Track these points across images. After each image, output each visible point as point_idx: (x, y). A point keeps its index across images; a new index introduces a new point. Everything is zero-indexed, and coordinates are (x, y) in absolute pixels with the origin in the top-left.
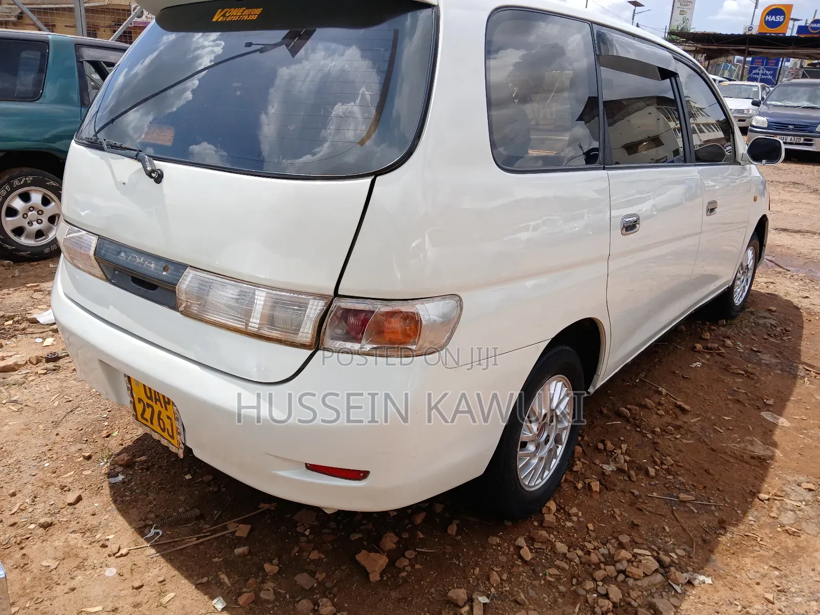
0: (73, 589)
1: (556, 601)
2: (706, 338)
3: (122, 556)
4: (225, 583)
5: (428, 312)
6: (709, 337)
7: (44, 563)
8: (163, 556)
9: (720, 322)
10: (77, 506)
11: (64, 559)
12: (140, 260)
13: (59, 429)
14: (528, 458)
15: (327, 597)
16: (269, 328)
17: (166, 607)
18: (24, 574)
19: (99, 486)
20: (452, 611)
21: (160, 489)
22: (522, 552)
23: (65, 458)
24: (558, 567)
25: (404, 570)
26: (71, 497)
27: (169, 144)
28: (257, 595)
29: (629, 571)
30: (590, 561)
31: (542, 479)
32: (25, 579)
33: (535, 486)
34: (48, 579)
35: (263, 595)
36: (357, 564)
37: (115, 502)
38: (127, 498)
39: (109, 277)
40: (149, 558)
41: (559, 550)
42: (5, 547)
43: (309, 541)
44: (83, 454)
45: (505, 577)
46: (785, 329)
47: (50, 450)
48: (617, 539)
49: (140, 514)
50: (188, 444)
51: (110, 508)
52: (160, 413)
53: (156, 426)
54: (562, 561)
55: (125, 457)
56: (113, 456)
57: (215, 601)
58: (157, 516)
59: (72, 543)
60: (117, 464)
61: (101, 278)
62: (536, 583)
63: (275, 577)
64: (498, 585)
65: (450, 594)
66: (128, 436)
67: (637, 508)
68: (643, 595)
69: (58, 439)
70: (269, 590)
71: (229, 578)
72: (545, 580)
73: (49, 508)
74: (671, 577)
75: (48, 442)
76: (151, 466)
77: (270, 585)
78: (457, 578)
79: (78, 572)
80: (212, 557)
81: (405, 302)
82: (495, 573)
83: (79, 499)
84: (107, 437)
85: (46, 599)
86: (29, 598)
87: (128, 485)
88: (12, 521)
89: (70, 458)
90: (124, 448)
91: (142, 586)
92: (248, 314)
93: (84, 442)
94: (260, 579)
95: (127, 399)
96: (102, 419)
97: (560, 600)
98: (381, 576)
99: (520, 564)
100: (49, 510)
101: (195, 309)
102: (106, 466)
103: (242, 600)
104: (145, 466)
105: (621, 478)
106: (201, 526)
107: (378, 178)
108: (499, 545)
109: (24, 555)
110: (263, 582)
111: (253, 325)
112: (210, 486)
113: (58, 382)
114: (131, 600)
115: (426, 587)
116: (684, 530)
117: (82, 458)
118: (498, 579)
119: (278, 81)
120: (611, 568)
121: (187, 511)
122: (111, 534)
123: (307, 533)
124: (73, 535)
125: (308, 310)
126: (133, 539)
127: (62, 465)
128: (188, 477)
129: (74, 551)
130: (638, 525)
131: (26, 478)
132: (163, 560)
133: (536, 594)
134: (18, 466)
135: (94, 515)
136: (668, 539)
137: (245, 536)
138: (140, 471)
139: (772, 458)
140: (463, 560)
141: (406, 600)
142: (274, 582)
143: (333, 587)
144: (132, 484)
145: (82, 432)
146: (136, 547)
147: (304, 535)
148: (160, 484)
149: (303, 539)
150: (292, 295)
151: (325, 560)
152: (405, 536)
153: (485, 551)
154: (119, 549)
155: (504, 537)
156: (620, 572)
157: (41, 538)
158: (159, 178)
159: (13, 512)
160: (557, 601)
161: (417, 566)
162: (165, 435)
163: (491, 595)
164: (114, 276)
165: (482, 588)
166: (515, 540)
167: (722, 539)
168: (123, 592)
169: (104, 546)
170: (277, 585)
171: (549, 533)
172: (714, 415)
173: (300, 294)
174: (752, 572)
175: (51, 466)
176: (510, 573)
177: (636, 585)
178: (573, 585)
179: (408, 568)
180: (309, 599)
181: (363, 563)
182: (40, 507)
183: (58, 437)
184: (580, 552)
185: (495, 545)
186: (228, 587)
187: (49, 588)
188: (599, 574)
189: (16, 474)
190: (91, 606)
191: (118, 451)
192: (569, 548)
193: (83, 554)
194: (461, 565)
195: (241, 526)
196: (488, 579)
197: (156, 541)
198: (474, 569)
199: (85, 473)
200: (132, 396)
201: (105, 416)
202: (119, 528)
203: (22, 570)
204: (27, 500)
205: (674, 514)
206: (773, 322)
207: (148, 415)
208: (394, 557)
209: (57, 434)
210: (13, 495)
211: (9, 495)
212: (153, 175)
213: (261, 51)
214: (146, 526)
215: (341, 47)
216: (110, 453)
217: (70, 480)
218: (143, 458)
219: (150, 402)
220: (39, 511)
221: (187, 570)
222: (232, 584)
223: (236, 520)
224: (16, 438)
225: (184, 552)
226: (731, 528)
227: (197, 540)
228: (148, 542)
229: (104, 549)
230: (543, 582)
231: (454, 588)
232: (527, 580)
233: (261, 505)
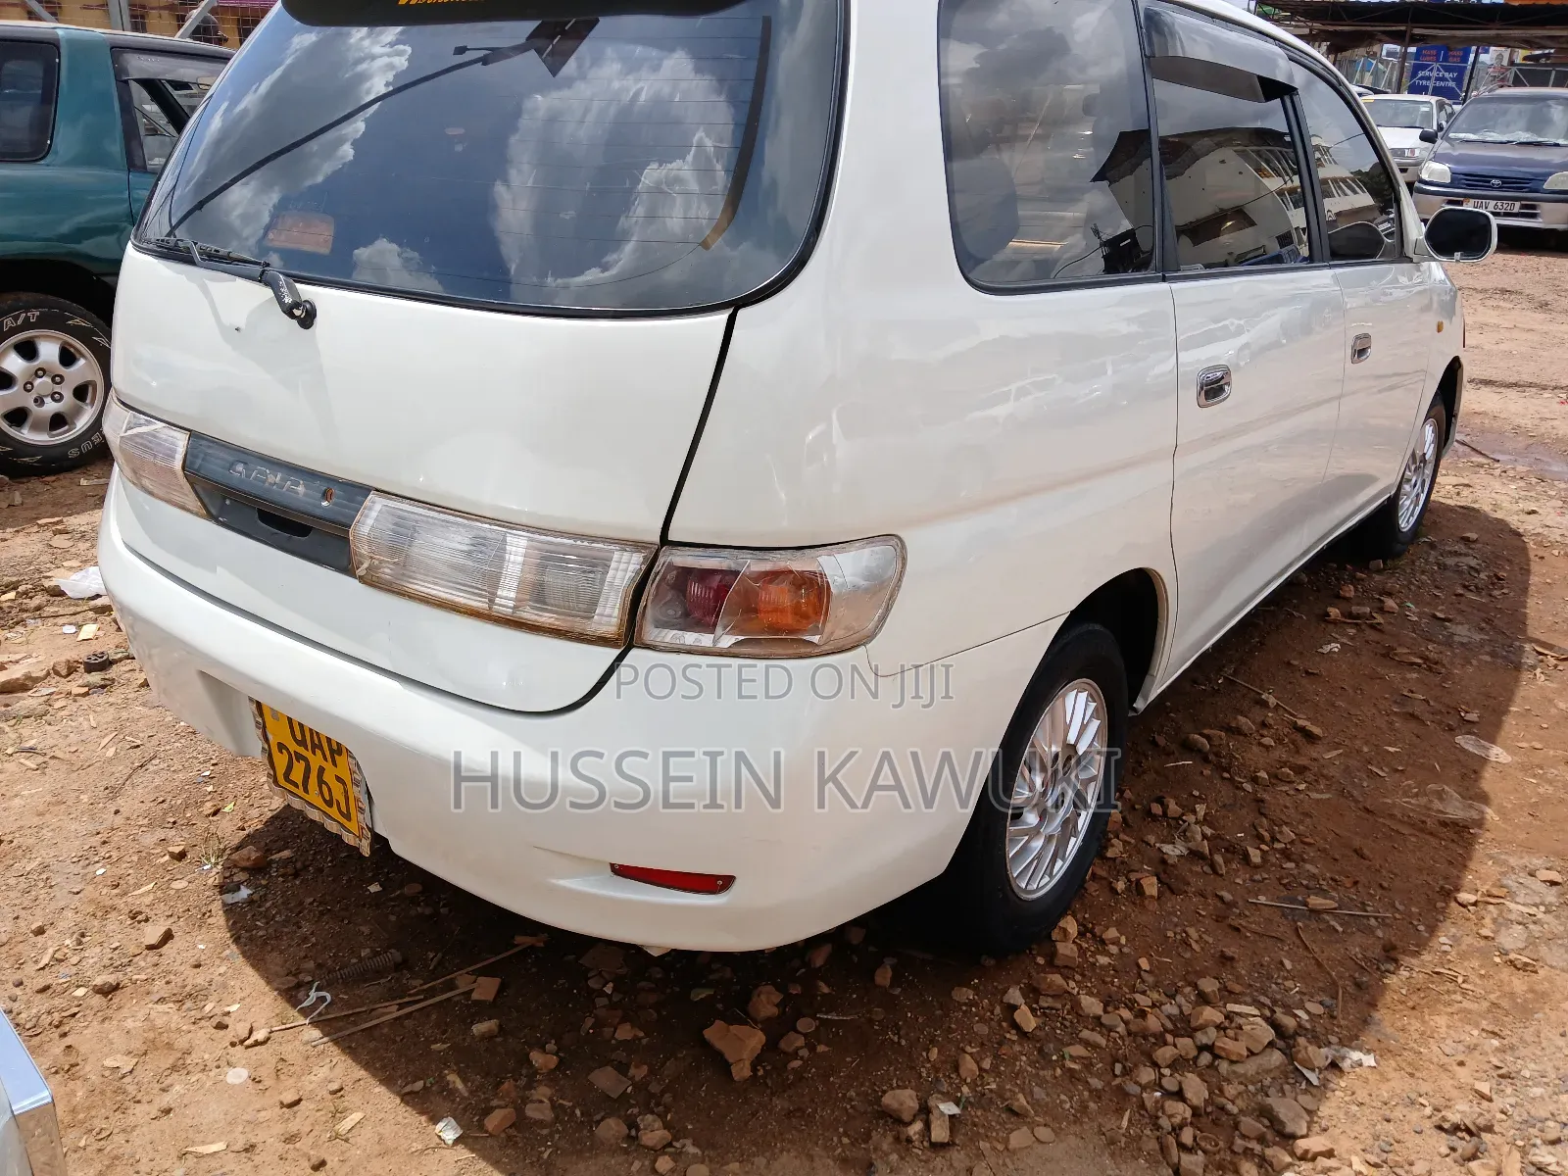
0: (167, 1111)
1: (1084, 1108)
2: (1347, 595)
3: (257, 1043)
4: (457, 1090)
5: (842, 570)
6: (1352, 594)
7: (109, 1063)
8: (336, 1042)
9: (1373, 564)
10: (164, 950)
11: (145, 1054)
12: (275, 478)
13: (120, 801)
14: (1027, 838)
15: (652, 1113)
16: (533, 608)
17: (347, 1140)
18: (71, 1084)
19: (204, 910)
20: (891, 1130)
21: (322, 913)
22: (1017, 1016)
23: (135, 858)
24: (1087, 1044)
25: (795, 1055)
26: (152, 933)
27: (325, 250)
28: (520, 1111)
29: (1221, 1048)
30: (1146, 1029)
31: (1051, 876)
32: (73, 1093)
33: (1038, 889)
34: (118, 1092)
35: (532, 1112)
36: (706, 1045)
37: (237, 940)
38: (261, 933)
39: (213, 511)
40: (309, 1047)
41: (1087, 1010)
42: (30, 1033)
43: (612, 1006)
44: (171, 849)
45: (987, 1064)
46: (1495, 575)
47: (104, 842)
48: (1195, 986)
49: (286, 961)
50: (380, 830)
51: (228, 952)
52: (321, 770)
53: (313, 796)
54: (1093, 1030)
55: (251, 853)
56: (228, 852)
57: (441, 1125)
58: (319, 966)
59: (159, 1022)
60: (235, 866)
61: (197, 514)
62: (1047, 1074)
63: (552, 1077)
64: (974, 1081)
65: (887, 1100)
66: (254, 813)
67: (1230, 926)
68: (1247, 1091)
69: (119, 820)
70: (541, 1102)
71: (465, 1081)
72: (1063, 1067)
73: (110, 956)
74: (1300, 1056)
75: (100, 828)
76: (301, 870)
77: (543, 1092)
78: (896, 1070)
79: (175, 1076)
80: (429, 1042)
81: (799, 553)
82: (968, 1057)
83: (168, 936)
84: (215, 814)
85: (116, 1131)
86: (83, 1130)
87: (259, 907)
88: (41, 983)
89: (144, 857)
90: (248, 835)
91: (298, 1102)
92: (493, 581)
93: (170, 825)
94: (522, 1082)
95: (256, 746)
96: (201, 779)
97: (1092, 1105)
98: (754, 1069)
99: (1015, 1038)
100: (111, 959)
101: (386, 572)
102: (215, 870)
103: (493, 1122)
104: (290, 870)
105: (1198, 869)
106: (405, 981)
107: (741, 313)
108: (971, 1004)
109: (69, 1047)
110: (530, 1086)
111: (503, 602)
112: (419, 905)
113: (112, 709)
114: (278, 1129)
115: (840, 1087)
116: (1319, 964)
117: (167, 858)
118: (975, 1067)
119: (524, 122)
120: (1185, 1044)
121: (376, 954)
122: (234, 1002)
123: (608, 989)
124: (161, 1007)
125: (611, 572)
126: (278, 1011)
127: (131, 871)
128: (374, 888)
129: (165, 1038)
130: (1232, 959)
131: (62, 897)
132: (334, 1050)
133: (1048, 1095)
134: (44, 876)
135: (198, 966)
136: (1289, 984)
137: (490, 997)
138: (281, 879)
139: (1480, 823)
140: (907, 1034)
141: (804, 1112)
142: (549, 1087)
143: (663, 1092)
144: (268, 904)
145: (165, 806)
146: (284, 1027)
147: (602, 994)
148: (320, 903)
149: (601, 1001)
150: (579, 543)
151: (644, 1041)
152: (795, 990)
153: (948, 1016)
154: (251, 1032)
155: (981, 988)
156: (1202, 1048)
157: (99, 1014)
158: (307, 317)
159: (41, 965)
160: (1087, 1107)
161: (821, 1048)
162: (333, 811)
163: (963, 1100)
164: (223, 509)
165: (945, 1088)
166: (1005, 991)
167: (1392, 981)
168: (263, 1114)
169: (221, 1026)
170: (557, 1091)
171: (1066, 978)
172: (1366, 743)
173: (594, 542)
174: (1449, 1041)
175: (109, 874)
176: (996, 1057)
177: (1234, 1072)
178: (1116, 1076)
179: (804, 1053)
180: (619, 1117)
181: (719, 1045)
182: (93, 954)
183: (118, 816)
184: (1126, 1014)
185: (965, 1004)
186: (463, 1098)
187: (121, 1109)
188: (1165, 1054)
189: (42, 892)
190: (203, 1143)
191: (236, 841)
192: (1106, 1005)
193: (182, 1043)
194: (903, 1042)
195: (481, 979)
196: (956, 1068)
197: (320, 1014)
198: (928, 1050)
199: (177, 885)
200: (267, 740)
201: (207, 773)
202: (248, 991)
203: (67, 1076)
204: (67, 942)
205: (1299, 936)
206: (1473, 563)
207: (297, 774)
208: (776, 1030)
209: (117, 812)
210: (40, 931)
211: (32, 932)
212: (297, 312)
213: (485, 61)
214: (299, 986)
215: (654, 53)
216: (222, 847)
217: (148, 900)
218: (286, 853)
219: (301, 750)
220: (91, 961)
221: (384, 1067)
222: (471, 1092)
223: (470, 969)
224: (36, 821)
225: (376, 1033)
226: (1407, 960)
227: (398, 1010)
228: (306, 1017)
229: (222, 1033)
230: (1059, 1071)
231: (893, 1089)
232: (1029, 1069)
233: (519, 939)
